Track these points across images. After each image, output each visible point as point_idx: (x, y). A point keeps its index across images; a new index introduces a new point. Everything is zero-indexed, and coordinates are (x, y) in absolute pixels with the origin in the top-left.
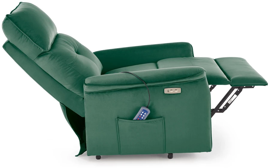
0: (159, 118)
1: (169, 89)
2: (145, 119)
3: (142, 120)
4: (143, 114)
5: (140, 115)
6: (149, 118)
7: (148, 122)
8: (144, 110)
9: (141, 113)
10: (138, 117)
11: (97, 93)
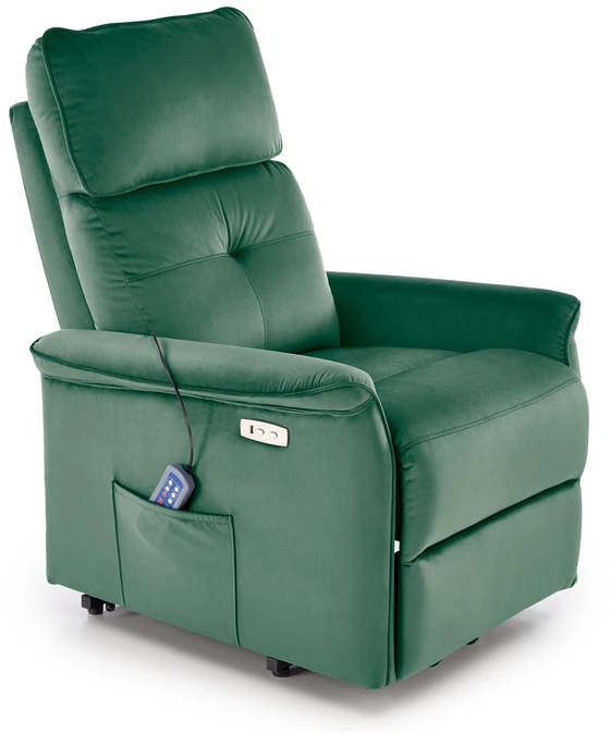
0: (217, 515)
1: (257, 424)
2: (176, 506)
3: (170, 507)
4: (172, 488)
5: (163, 490)
6: (187, 506)
7: (185, 521)
8: (172, 476)
9: (167, 484)
10: (160, 495)
11: (71, 384)
